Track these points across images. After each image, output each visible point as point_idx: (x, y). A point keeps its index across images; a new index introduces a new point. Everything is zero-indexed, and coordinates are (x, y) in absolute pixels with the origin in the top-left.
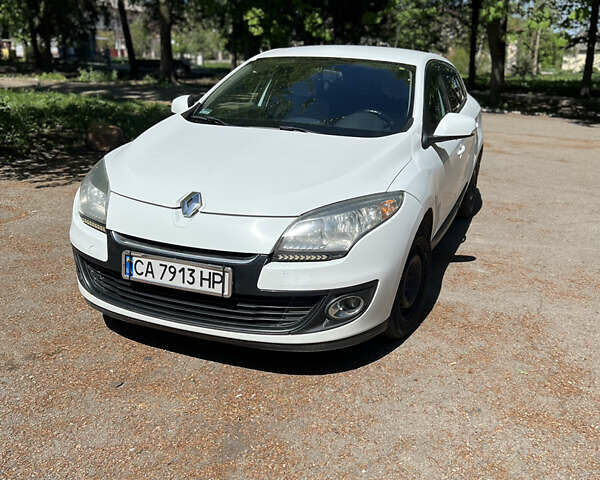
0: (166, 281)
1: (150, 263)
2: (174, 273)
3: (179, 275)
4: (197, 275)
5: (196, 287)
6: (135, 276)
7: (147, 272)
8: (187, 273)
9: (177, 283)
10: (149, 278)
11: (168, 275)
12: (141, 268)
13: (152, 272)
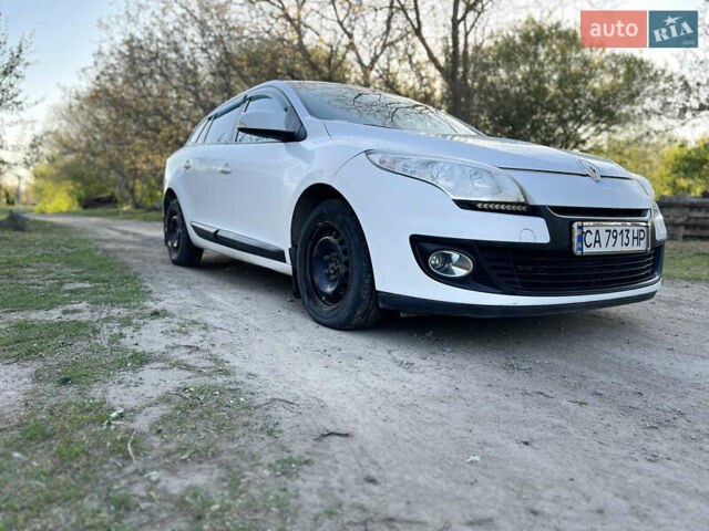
0: (610, 249)
1: (597, 232)
2: (615, 237)
3: (619, 238)
4: (630, 235)
5: (630, 248)
6: (586, 250)
7: (596, 242)
8: (625, 233)
9: (619, 248)
10: (596, 249)
11: (612, 240)
12: (590, 239)
13: (599, 242)
